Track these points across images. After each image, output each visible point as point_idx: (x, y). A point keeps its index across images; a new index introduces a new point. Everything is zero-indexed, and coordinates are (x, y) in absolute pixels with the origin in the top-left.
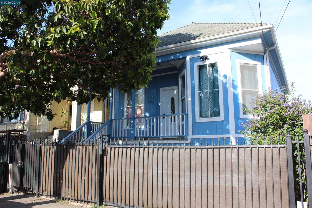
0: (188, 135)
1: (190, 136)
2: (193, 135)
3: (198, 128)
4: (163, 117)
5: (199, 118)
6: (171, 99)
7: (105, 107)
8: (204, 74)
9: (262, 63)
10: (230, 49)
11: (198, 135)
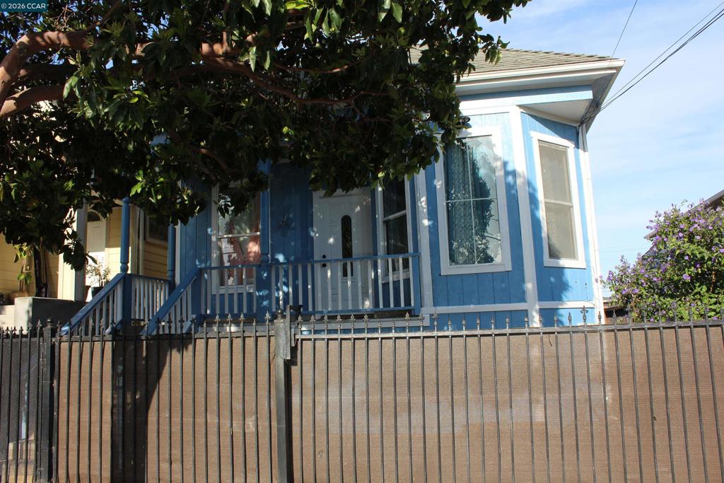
0: (421, 307)
1: (428, 310)
2: (434, 306)
3: (446, 289)
4: (323, 263)
5: (450, 265)
6: (342, 219)
7: (139, 238)
8: (455, 161)
9: (575, 144)
10: (520, 106)
11: (448, 305)
